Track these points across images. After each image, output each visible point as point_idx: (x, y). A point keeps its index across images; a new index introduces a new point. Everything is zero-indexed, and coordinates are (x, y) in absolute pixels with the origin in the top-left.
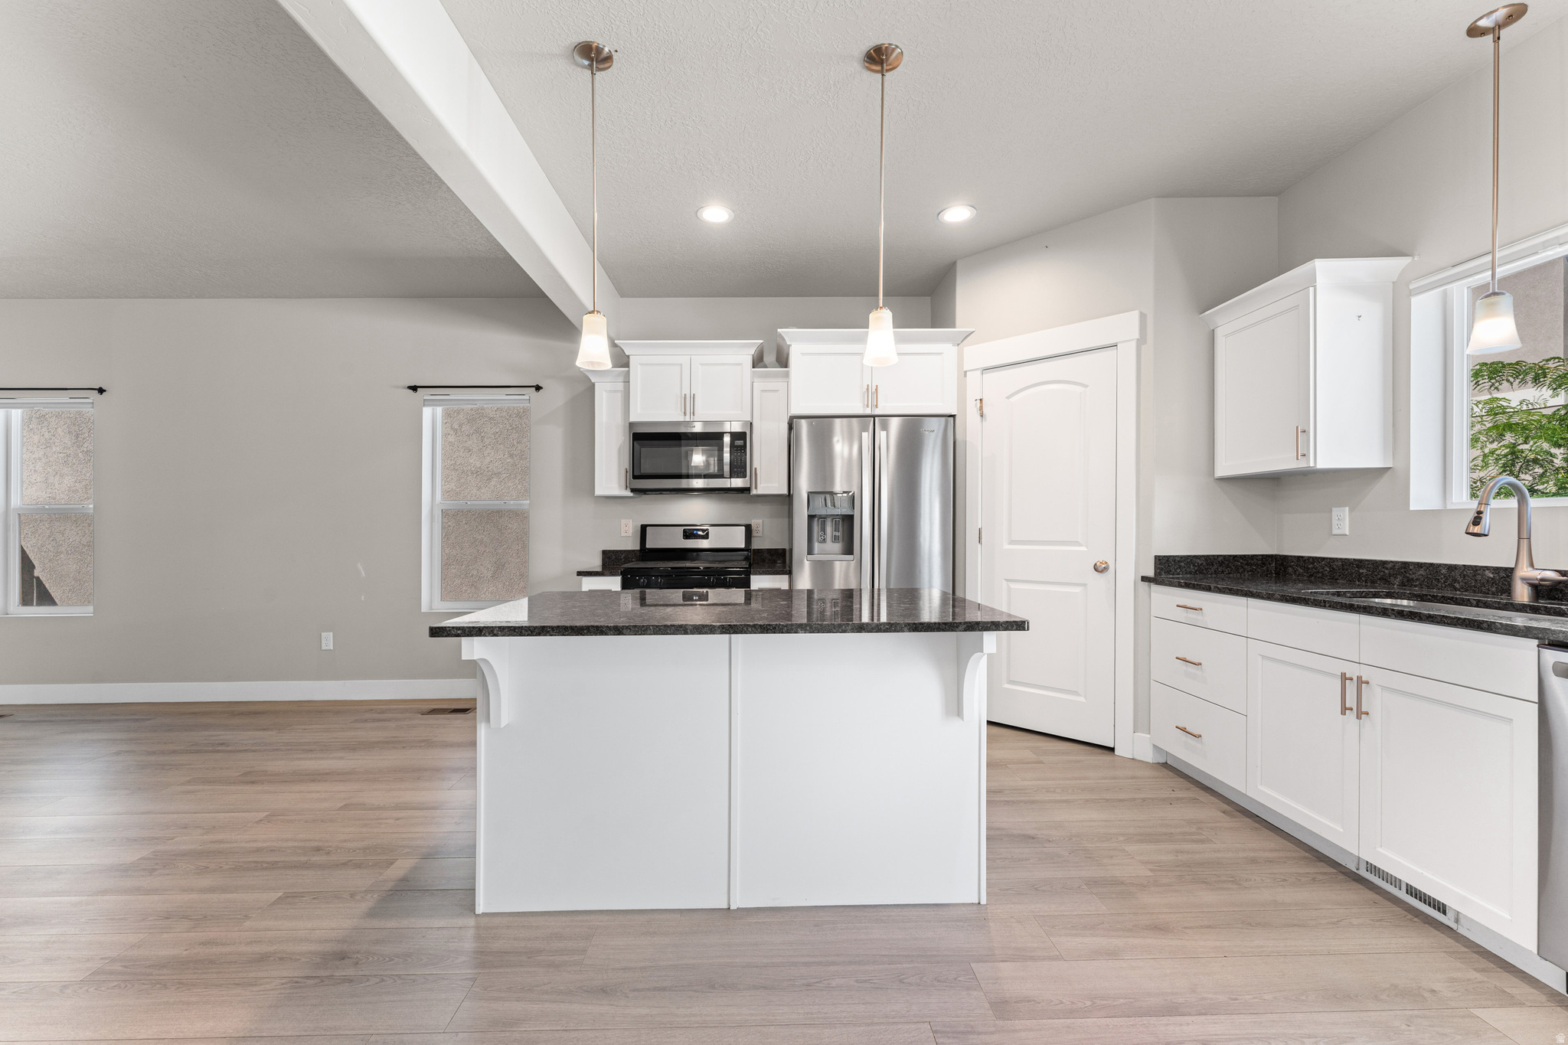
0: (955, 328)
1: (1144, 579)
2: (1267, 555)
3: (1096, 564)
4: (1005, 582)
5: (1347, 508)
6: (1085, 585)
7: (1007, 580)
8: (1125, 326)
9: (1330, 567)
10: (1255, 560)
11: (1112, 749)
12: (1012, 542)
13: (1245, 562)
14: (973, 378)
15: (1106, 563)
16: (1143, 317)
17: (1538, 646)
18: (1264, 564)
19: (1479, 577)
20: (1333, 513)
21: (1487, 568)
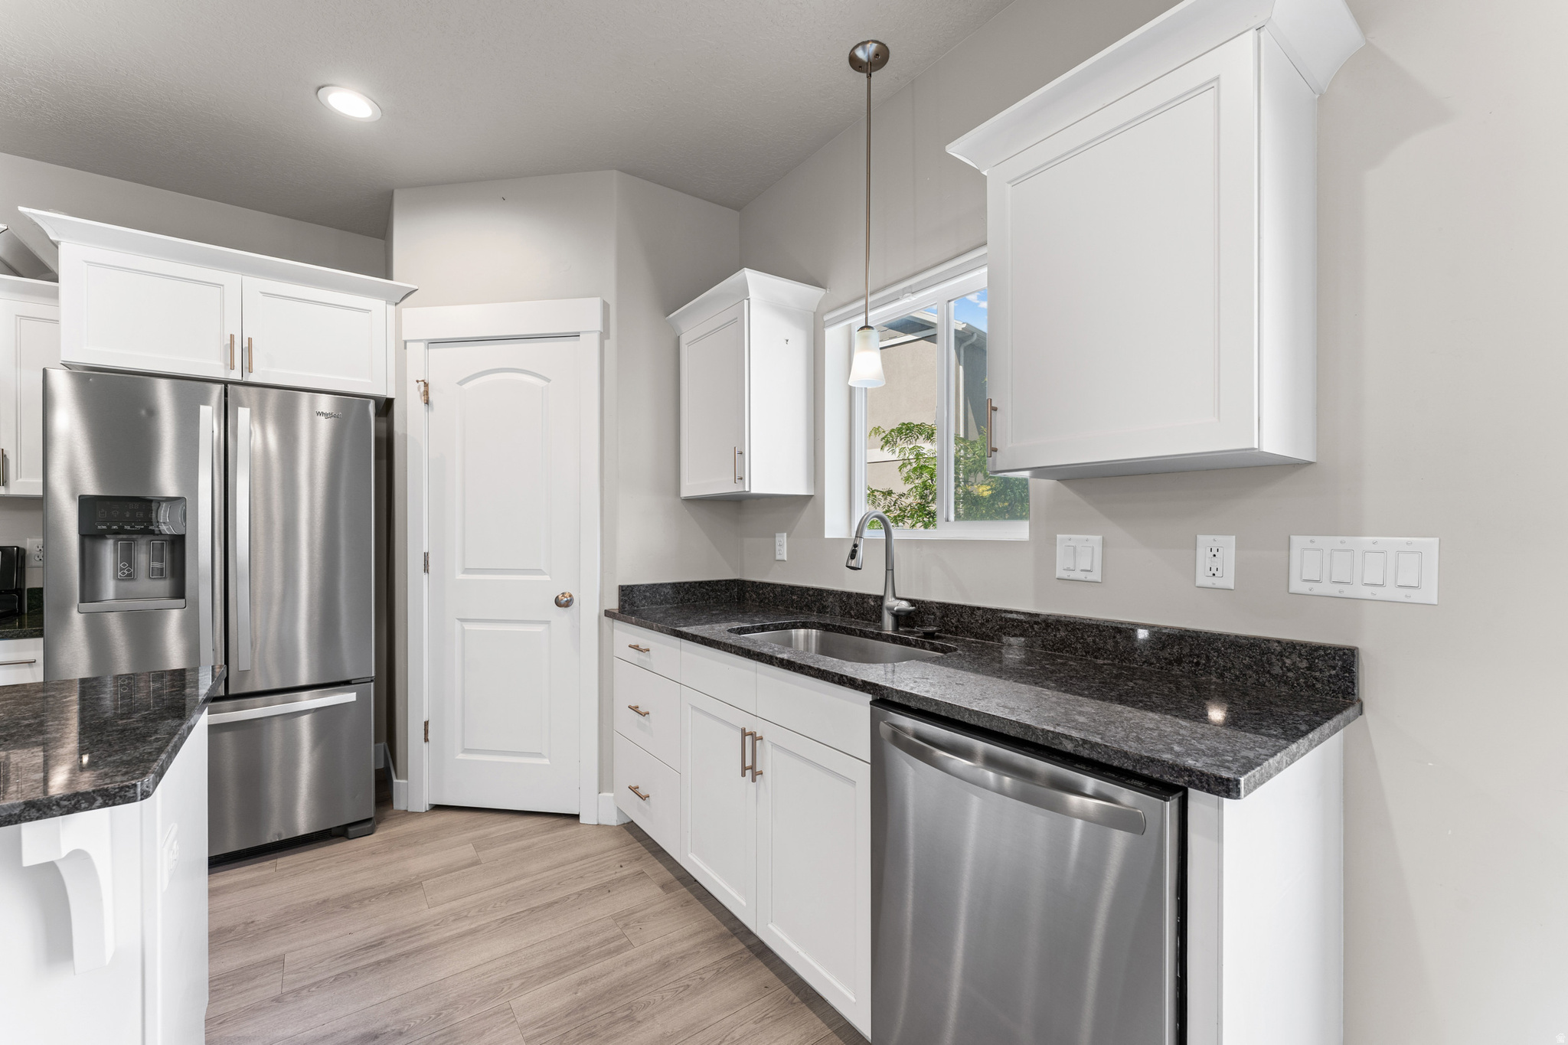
0: (392, 280)
1: (608, 614)
2: (730, 581)
3: (557, 597)
4: (458, 624)
5: (785, 534)
6: (548, 622)
7: (462, 620)
8: (587, 314)
9: (774, 593)
10: (719, 586)
11: (577, 817)
12: (466, 571)
13: (710, 589)
14: (416, 351)
15: (570, 596)
16: (605, 306)
17: (871, 703)
18: (727, 589)
19: (865, 605)
20: (777, 539)
21: (869, 596)
